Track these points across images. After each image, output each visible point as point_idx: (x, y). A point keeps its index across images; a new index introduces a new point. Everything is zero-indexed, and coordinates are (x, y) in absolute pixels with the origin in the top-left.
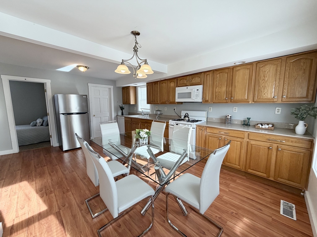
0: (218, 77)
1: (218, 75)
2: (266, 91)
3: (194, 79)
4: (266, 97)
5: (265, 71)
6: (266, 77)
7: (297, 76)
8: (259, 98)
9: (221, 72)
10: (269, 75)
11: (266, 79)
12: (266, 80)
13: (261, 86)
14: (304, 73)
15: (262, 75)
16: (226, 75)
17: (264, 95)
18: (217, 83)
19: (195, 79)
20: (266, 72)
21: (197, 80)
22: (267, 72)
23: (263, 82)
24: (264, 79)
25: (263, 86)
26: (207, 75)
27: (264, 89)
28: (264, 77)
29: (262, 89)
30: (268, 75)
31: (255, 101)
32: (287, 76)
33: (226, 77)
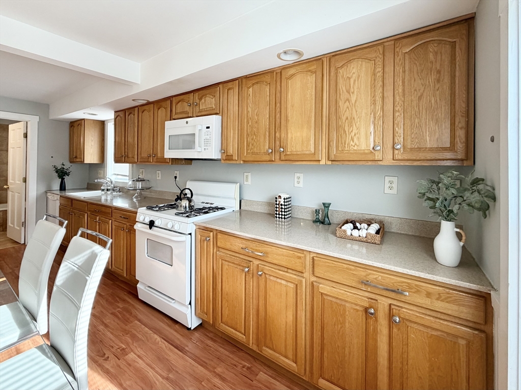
0: (251, 95)
1: (251, 90)
2: (355, 131)
3: (203, 100)
4: (356, 148)
5: (349, 78)
6: (353, 93)
7: (422, 89)
8: (340, 149)
9: (257, 83)
10: (358, 88)
11: (353, 98)
12: (353, 102)
13: (344, 118)
14: (438, 81)
15: (344, 89)
16: (268, 90)
17: (351, 142)
18: (250, 109)
19: (205, 101)
20: (352, 81)
21: (209, 102)
22: (355, 81)
23: (348, 108)
24: (348, 100)
25: (347, 118)
26: (228, 90)
27: (351, 125)
28: (348, 92)
29: (347, 125)
30: (356, 88)
31: (333, 159)
32: (400, 90)
33: (268, 94)
